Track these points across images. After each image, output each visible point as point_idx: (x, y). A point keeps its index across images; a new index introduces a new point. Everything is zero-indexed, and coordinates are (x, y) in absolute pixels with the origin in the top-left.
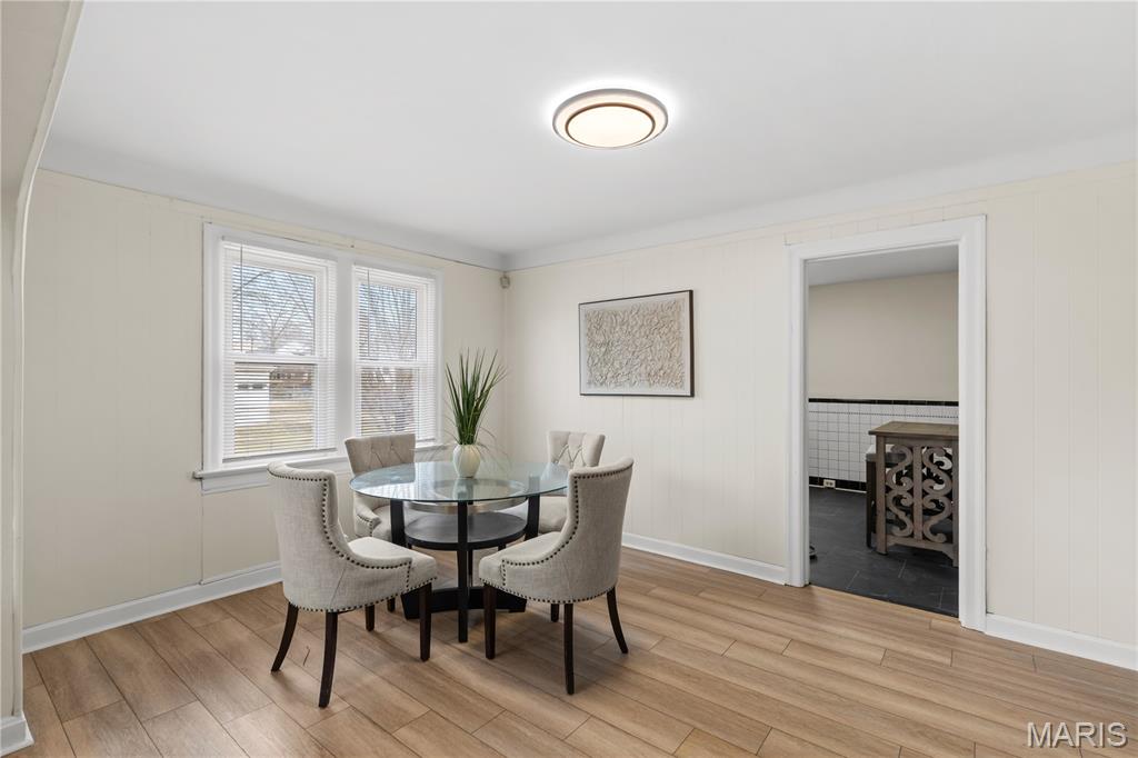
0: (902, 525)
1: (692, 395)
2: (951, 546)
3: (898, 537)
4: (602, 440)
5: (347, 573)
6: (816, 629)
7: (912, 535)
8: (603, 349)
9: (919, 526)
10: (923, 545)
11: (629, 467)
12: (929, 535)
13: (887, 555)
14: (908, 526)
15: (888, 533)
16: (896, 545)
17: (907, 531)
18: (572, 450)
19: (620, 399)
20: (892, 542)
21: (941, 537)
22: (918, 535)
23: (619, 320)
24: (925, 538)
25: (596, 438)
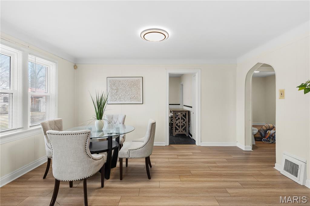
0: (178, 129)
1: (143, 104)
2: (186, 132)
3: (177, 132)
4: (125, 116)
5: (92, 163)
6: (179, 152)
7: (179, 132)
8: (116, 91)
9: (180, 129)
10: (181, 133)
11: (155, 123)
12: (183, 131)
13: (175, 136)
14: (179, 129)
15: (176, 132)
16: (177, 134)
17: (179, 131)
18: (115, 120)
19: (121, 105)
20: (176, 133)
21: (184, 131)
22: (181, 131)
23: (121, 83)
24: (182, 132)
25: (124, 116)
